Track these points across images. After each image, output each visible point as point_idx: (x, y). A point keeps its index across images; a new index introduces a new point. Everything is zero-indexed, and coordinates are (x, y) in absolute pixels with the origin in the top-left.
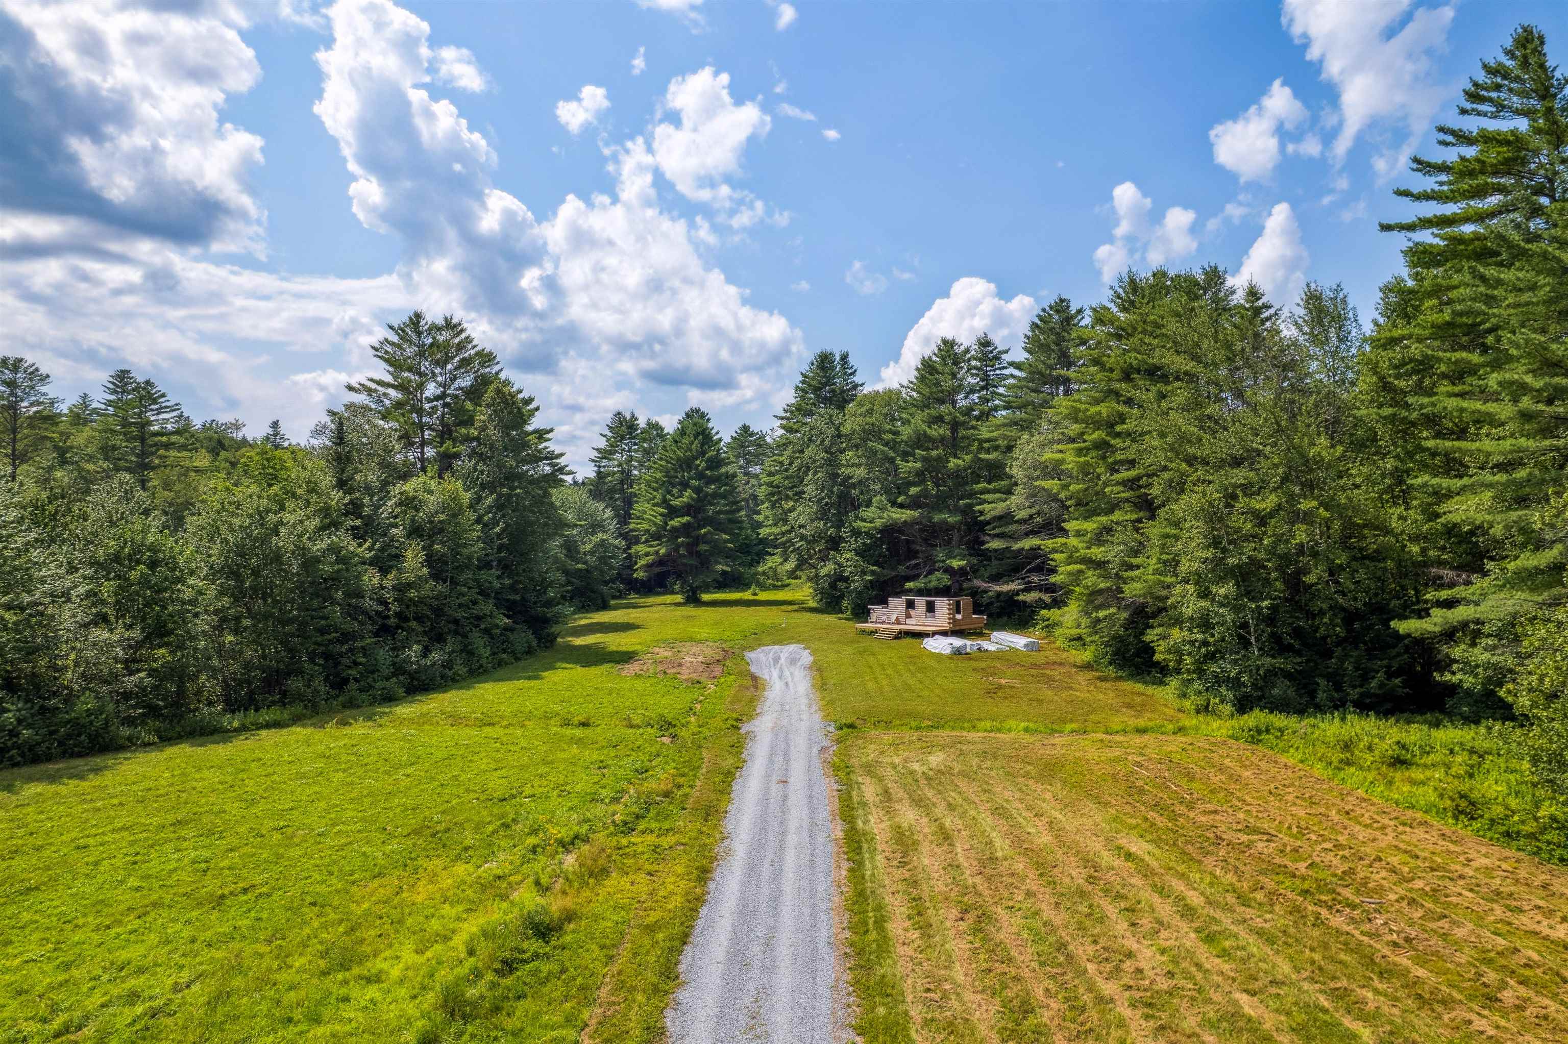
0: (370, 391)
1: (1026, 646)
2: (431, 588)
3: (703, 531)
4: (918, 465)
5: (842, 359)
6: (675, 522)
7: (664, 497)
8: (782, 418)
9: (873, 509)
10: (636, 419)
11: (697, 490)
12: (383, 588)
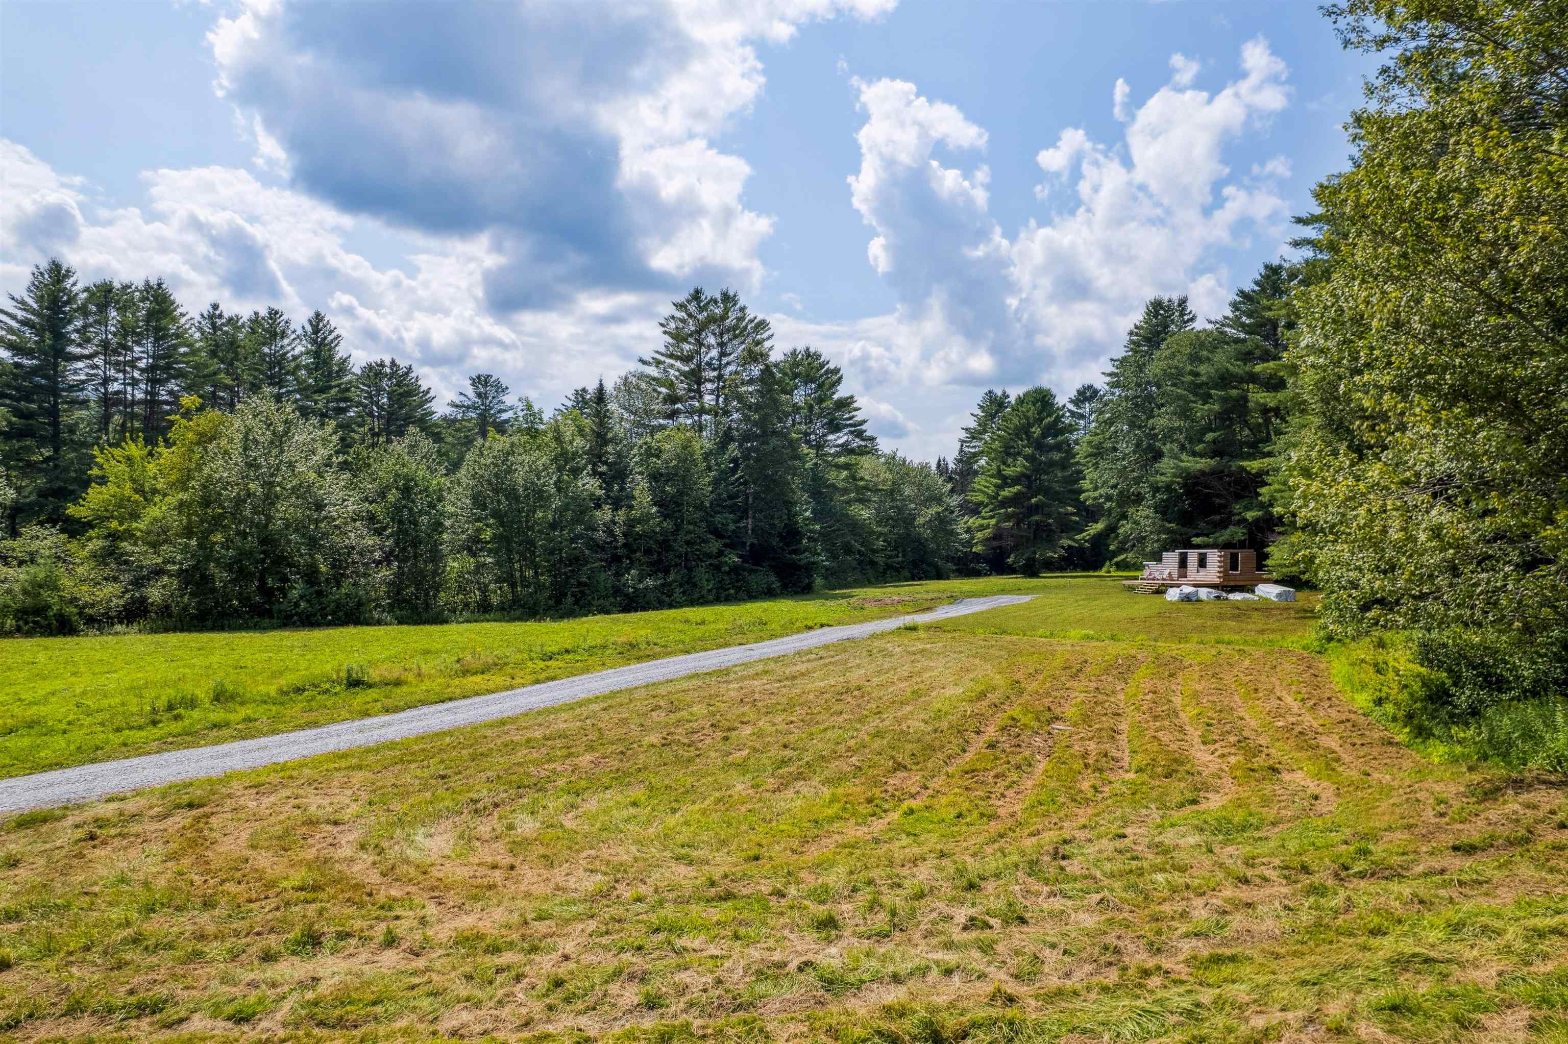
0: (658, 363)
1: (1279, 595)
2: (656, 524)
3: (1033, 500)
4: (1217, 407)
5: (1180, 305)
6: (1007, 492)
7: (999, 467)
8: (1110, 375)
9: (1165, 460)
10: (1008, 397)
11: (1030, 458)
12: (615, 523)
